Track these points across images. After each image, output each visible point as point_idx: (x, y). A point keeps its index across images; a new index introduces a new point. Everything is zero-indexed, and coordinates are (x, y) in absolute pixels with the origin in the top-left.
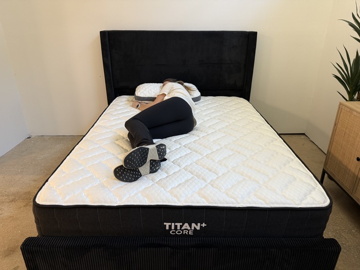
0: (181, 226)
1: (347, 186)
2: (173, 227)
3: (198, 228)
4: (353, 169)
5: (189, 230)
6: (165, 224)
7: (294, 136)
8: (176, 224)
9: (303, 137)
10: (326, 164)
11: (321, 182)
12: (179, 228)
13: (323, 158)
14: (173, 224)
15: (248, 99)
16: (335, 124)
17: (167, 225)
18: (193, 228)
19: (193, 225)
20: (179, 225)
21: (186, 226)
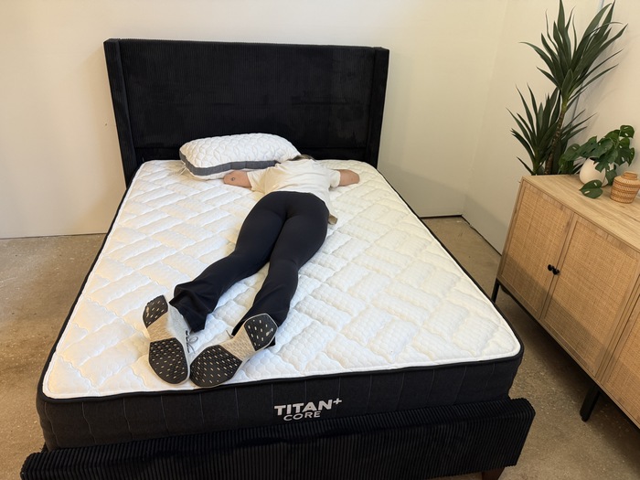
0: (302, 408)
1: (533, 306)
2: (289, 411)
3: (329, 407)
4: (542, 283)
5: (313, 412)
6: (276, 407)
7: (445, 220)
8: (294, 406)
9: (459, 221)
10: (500, 271)
11: (493, 300)
12: (298, 410)
13: (497, 261)
14: (289, 406)
15: (375, 165)
16: (515, 212)
17: (280, 409)
18: (320, 408)
19: (322, 403)
20: (298, 406)
21: (311, 406)
